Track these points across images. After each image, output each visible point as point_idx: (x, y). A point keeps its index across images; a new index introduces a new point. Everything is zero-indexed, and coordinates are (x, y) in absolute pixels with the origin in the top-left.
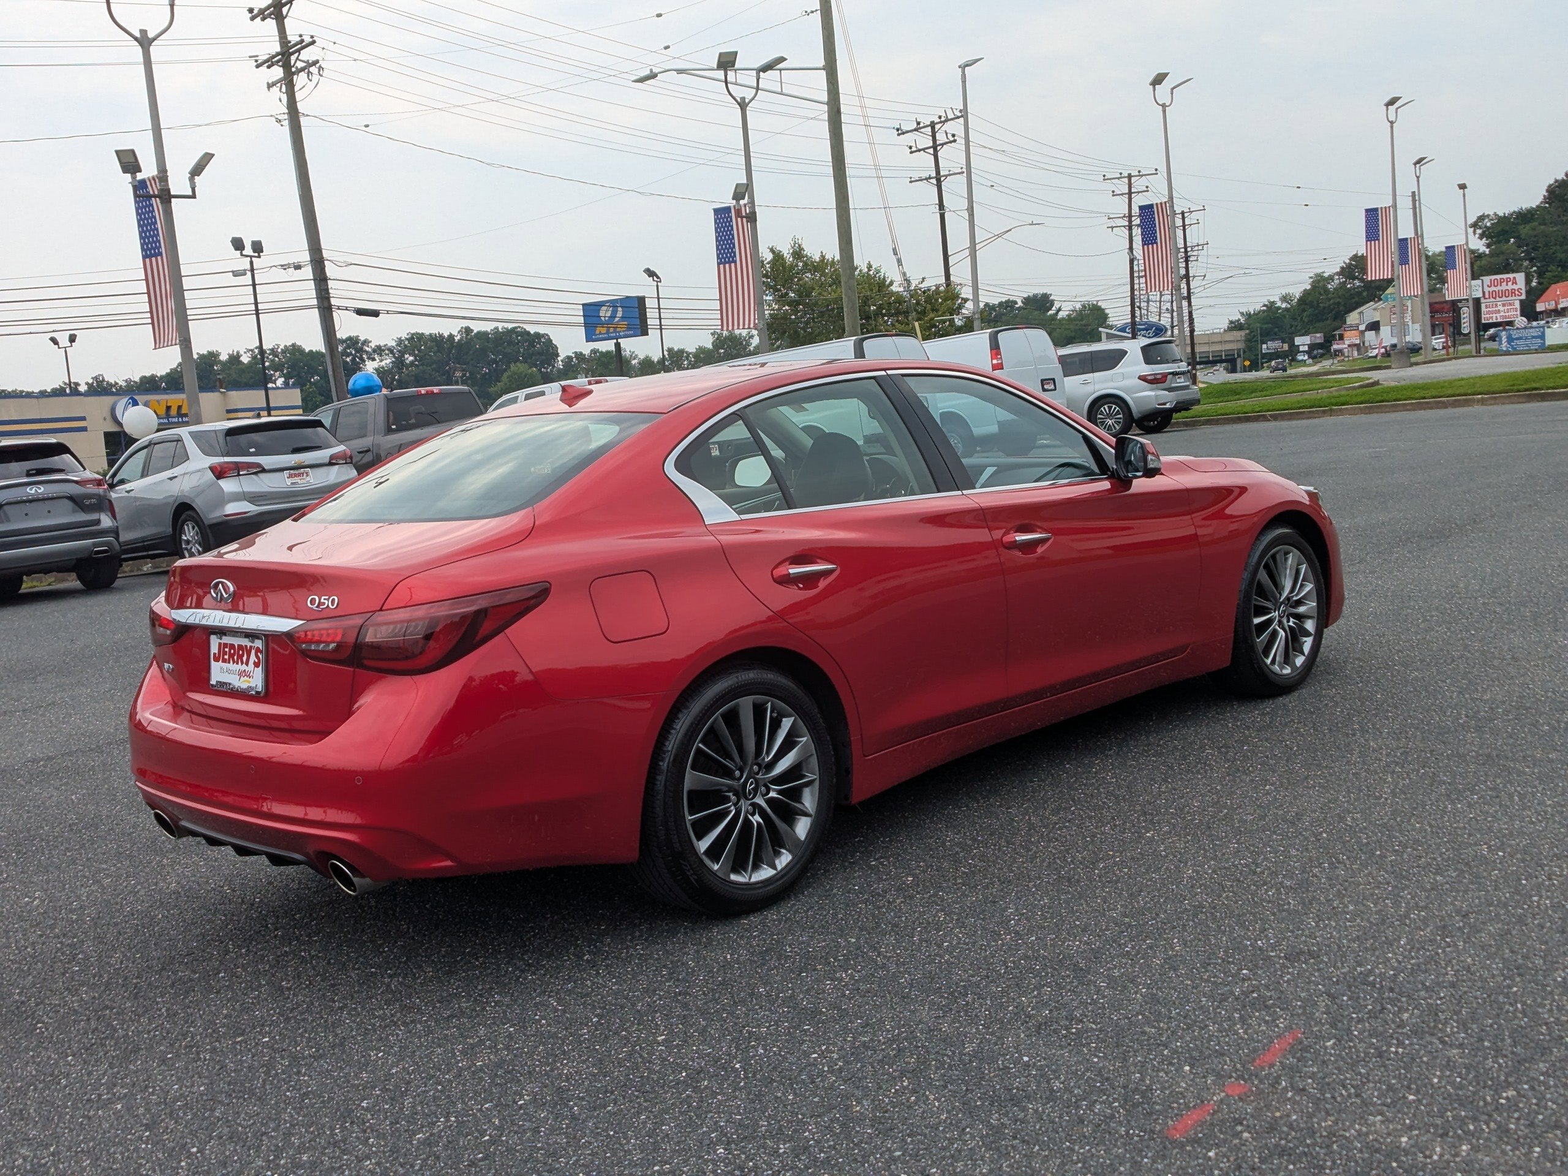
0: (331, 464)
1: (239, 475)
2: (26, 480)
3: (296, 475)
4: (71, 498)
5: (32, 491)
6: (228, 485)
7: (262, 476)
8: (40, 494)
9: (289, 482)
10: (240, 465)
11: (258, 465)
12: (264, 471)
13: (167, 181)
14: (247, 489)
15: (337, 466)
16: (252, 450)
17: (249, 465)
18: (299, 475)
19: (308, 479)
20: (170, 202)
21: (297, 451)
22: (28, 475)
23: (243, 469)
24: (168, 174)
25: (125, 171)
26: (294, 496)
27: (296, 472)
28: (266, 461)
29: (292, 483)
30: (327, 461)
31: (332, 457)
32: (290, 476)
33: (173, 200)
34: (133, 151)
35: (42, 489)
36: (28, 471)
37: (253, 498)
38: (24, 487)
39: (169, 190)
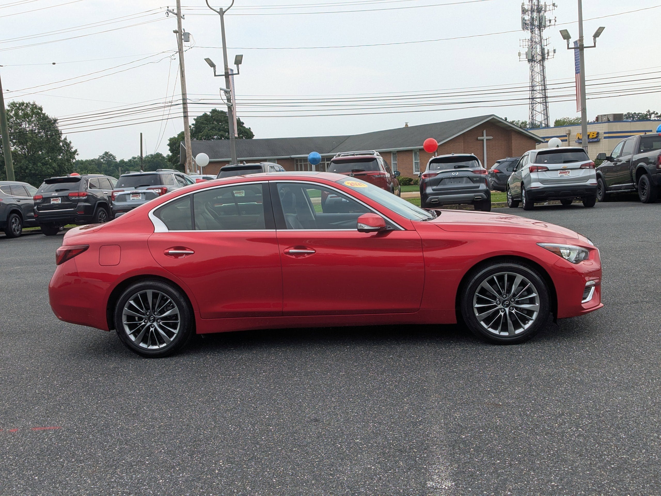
0: (581, 168)
1: (538, 171)
2: (454, 170)
3: (563, 173)
4: (469, 177)
5: (453, 174)
6: (534, 176)
7: (547, 172)
8: (457, 175)
9: (559, 175)
10: (538, 168)
11: (546, 168)
12: (548, 170)
13: (583, 41)
14: (540, 177)
15: (585, 169)
16: (546, 161)
17: (542, 168)
18: (565, 172)
19: (569, 174)
20: (583, 50)
21: (565, 162)
22: (455, 168)
23: (540, 169)
24: (584, 38)
25: (564, 39)
26: (561, 181)
27: (564, 171)
28: (550, 166)
29: (561, 176)
30: (579, 167)
31: (582, 165)
32: (561, 173)
33: (585, 49)
34: (566, 30)
35: (457, 174)
36: (455, 166)
37: (542, 181)
38: (450, 173)
39: (583, 45)
